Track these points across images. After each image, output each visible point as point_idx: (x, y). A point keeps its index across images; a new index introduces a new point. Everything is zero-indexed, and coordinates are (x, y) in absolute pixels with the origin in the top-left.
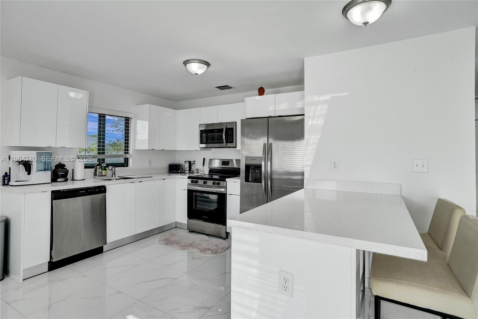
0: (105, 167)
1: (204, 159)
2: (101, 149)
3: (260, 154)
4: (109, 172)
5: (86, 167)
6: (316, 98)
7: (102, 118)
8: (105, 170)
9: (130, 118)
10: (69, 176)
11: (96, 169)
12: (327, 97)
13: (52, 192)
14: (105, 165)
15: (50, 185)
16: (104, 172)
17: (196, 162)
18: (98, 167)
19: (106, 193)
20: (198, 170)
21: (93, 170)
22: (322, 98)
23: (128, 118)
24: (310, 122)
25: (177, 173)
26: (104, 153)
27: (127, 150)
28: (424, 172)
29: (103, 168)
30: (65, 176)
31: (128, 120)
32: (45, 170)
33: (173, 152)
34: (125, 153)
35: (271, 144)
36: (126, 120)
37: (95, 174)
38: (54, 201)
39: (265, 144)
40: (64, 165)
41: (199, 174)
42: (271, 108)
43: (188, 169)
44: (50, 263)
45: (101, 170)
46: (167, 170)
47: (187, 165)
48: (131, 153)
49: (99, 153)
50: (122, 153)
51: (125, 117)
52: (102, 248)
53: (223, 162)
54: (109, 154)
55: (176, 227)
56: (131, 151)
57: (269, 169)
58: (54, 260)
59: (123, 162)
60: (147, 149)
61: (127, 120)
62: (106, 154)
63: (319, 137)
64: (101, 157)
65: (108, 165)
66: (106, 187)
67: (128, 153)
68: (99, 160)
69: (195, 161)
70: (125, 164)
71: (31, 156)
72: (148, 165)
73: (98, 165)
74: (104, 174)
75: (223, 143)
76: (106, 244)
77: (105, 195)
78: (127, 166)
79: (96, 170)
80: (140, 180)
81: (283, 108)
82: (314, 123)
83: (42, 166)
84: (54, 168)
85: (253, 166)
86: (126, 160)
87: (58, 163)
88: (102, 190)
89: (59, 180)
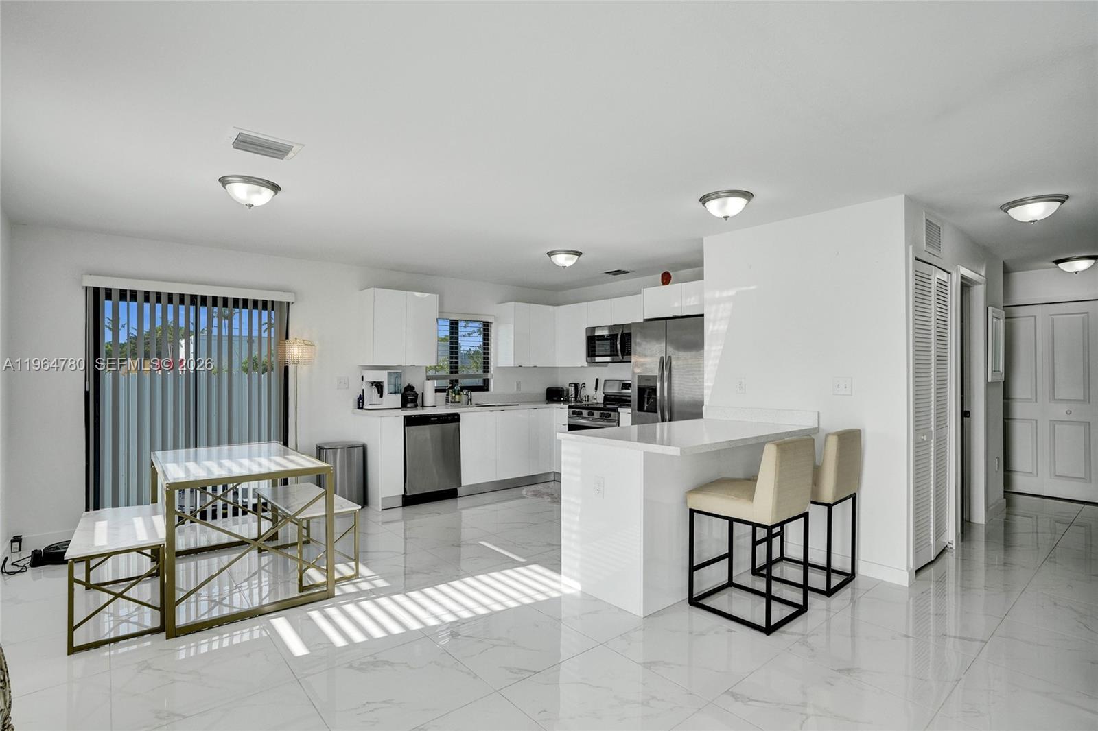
0: (459, 390)
1: (597, 380)
2: (454, 368)
3: (656, 372)
4: (464, 398)
5: (437, 390)
6: (717, 294)
7: (454, 324)
8: (459, 394)
9: (491, 323)
10: (419, 401)
11: (448, 393)
12: (732, 293)
13: (405, 417)
14: (459, 388)
15: (400, 410)
16: (457, 396)
17: (586, 385)
18: (451, 390)
19: (461, 423)
20: (588, 396)
21: (445, 394)
22: (725, 294)
23: (488, 322)
24: (711, 327)
25: (559, 401)
26: (457, 372)
27: (486, 369)
28: (846, 395)
29: (457, 392)
30: (414, 401)
31: (488, 326)
32: (395, 393)
33: (553, 369)
34: (484, 372)
35: (670, 357)
36: (484, 326)
37: (447, 400)
38: (406, 427)
39: (662, 358)
40: (414, 388)
41: (590, 403)
42: (676, 305)
43: (574, 396)
44: (404, 496)
45: (454, 395)
46: (545, 396)
47: (572, 390)
48: (492, 372)
49: (451, 373)
50: (481, 371)
51: (484, 322)
52: (455, 490)
53: (623, 384)
54: (465, 373)
55: (554, 480)
56: (492, 369)
57: (666, 394)
58: (408, 494)
59: (482, 385)
60: (512, 365)
61: (486, 325)
62: (460, 373)
63: (721, 347)
64: (454, 377)
65: (462, 388)
66: (459, 415)
67: (488, 372)
68: (452, 381)
69: (584, 384)
70: (484, 387)
71: (382, 376)
72: (515, 389)
73: (450, 388)
74: (457, 400)
75: (617, 355)
76: (461, 486)
77: (459, 425)
78: (487, 390)
79: (448, 395)
80: (503, 408)
81: (692, 304)
82: (716, 328)
83: (392, 388)
84: (403, 390)
85: (649, 389)
86: (486, 381)
87: (406, 385)
88: (455, 418)
89: (409, 405)
